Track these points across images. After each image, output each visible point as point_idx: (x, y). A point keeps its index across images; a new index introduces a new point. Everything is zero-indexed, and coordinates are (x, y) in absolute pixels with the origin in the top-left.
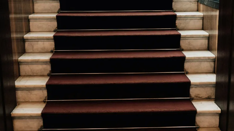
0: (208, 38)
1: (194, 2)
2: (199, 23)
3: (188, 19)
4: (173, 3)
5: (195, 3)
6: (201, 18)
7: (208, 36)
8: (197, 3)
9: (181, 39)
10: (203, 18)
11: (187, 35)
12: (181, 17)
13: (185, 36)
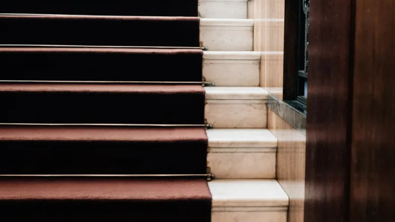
0: (286, 208)
1: (258, 106)
2: (267, 164)
3: (239, 150)
4: (207, 108)
5: (260, 109)
6: (272, 148)
7: (287, 204)
8: (265, 107)
9: (213, 209)
10: (277, 150)
11: (228, 202)
12: (219, 146)
13: (224, 202)
